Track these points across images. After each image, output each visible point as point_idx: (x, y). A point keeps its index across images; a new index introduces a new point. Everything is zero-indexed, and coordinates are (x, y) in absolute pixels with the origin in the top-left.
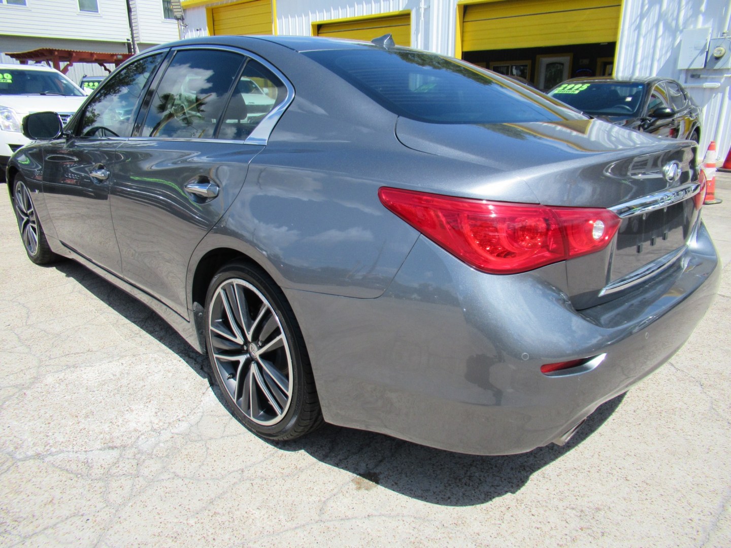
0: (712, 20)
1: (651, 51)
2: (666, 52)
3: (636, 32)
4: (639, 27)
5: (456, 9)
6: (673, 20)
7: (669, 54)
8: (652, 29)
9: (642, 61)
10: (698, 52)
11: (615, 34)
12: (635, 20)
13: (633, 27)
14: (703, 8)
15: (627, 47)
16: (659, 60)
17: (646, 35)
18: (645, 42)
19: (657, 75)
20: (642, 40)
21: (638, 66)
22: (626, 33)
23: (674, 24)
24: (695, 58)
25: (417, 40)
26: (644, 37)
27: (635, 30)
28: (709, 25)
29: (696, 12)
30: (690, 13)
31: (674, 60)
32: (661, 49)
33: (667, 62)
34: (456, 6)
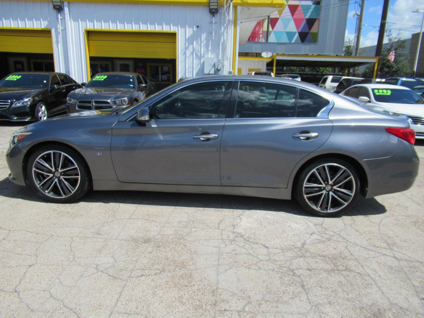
0: (214, 54)
1: (192, 64)
2: (198, 66)
3: (184, 56)
4: (185, 53)
5: (84, 32)
6: (198, 52)
7: (199, 66)
8: (191, 54)
9: (188, 68)
10: (212, 67)
11: (175, 55)
12: (183, 50)
13: (182, 53)
14: (210, 48)
15: (181, 63)
16: (196, 68)
17: (188, 57)
18: (188, 60)
19: (196, 76)
20: (187, 60)
21: (187, 71)
22: (180, 55)
23: (199, 54)
24: (211, 69)
25: (58, 47)
26: (188, 58)
27: (183, 55)
28: (213, 56)
29: (207, 50)
30: (205, 50)
31: (202, 69)
32: (196, 64)
33: (199, 70)
34: (84, 31)
